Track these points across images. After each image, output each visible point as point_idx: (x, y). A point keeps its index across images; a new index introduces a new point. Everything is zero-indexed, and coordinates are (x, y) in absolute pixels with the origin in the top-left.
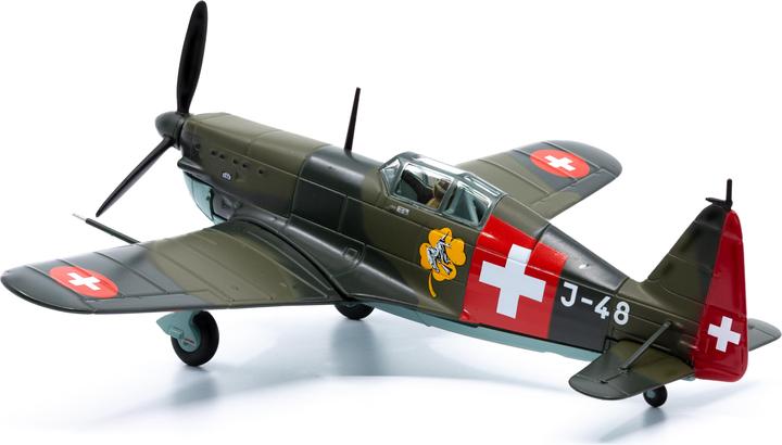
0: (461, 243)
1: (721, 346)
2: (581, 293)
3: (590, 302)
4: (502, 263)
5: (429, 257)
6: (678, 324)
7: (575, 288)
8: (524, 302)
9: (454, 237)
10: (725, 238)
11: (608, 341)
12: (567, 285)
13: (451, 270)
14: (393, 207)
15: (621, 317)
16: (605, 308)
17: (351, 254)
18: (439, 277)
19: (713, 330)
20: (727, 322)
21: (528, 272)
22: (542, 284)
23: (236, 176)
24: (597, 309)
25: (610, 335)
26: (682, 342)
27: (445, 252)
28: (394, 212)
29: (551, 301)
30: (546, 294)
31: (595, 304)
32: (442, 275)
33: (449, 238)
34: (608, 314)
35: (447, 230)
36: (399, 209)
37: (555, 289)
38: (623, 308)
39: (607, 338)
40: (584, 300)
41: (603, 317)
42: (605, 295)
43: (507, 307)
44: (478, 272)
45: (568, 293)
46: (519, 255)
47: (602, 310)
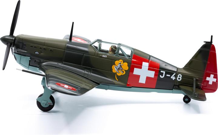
0: (126, 64)
1: (210, 83)
2: (166, 73)
3: (169, 76)
4: (141, 68)
5: (115, 69)
6: (197, 78)
7: (164, 72)
8: (148, 78)
9: (124, 62)
10: (211, 52)
11: (175, 86)
12: (161, 72)
13: (123, 72)
14: (101, 55)
15: (179, 79)
16: (174, 77)
17: (87, 71)
18: (119, 75)
19: (208, 79)
20: (212, 76)
21: (149, 69)
22: (153, 72)
23: (40, 52)
24: (172, 77)
25: (175, 84)
26: (199, 83)
27: (121, 67)
28: (102, 57)
29: (157, 77)
30: (155, 75)
31: (171, 76)
32: (120, 74)
33: (122, 63)
34: (175, 78)
35: (121, 60)
36: (103, 56)
37: (158, 73)
38: (180, 76)
39: (174, 85)
40: (167, 75)
41: (173, 79)
42: (174, 73)
43: (142, 80)
44: (133, 71)
45: (162, 74)
46: (145, 65)
47: (173, 78)
